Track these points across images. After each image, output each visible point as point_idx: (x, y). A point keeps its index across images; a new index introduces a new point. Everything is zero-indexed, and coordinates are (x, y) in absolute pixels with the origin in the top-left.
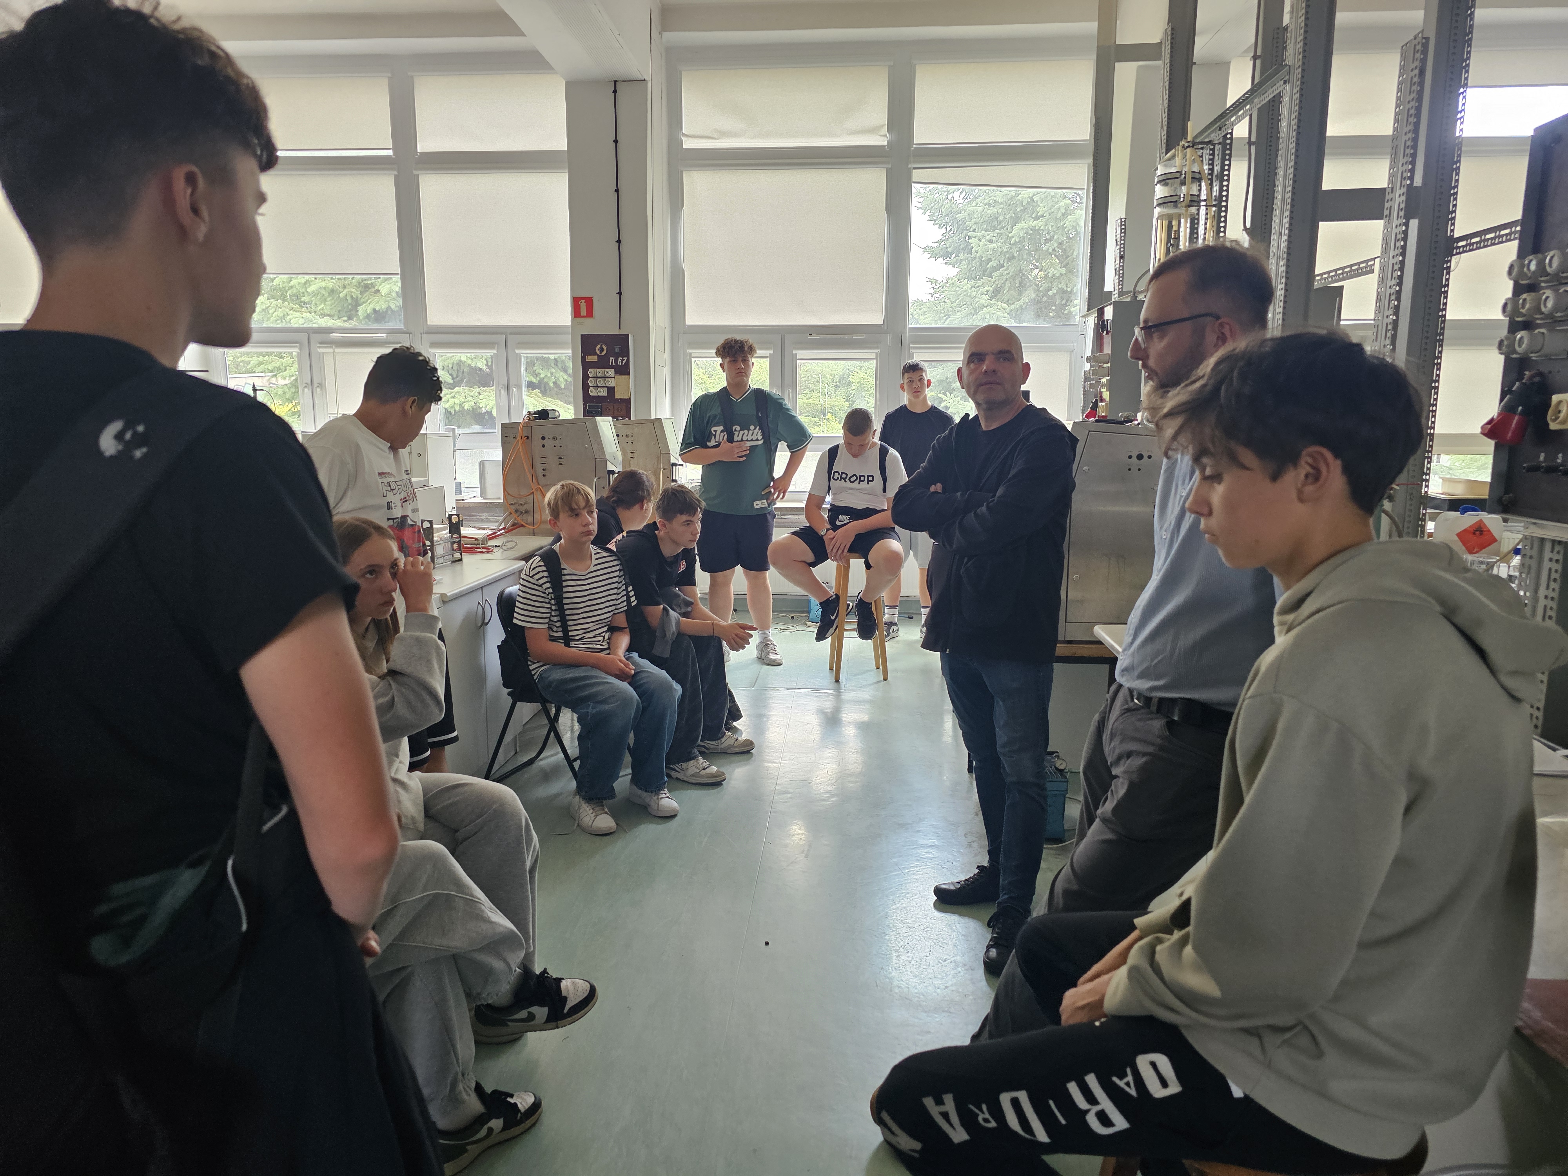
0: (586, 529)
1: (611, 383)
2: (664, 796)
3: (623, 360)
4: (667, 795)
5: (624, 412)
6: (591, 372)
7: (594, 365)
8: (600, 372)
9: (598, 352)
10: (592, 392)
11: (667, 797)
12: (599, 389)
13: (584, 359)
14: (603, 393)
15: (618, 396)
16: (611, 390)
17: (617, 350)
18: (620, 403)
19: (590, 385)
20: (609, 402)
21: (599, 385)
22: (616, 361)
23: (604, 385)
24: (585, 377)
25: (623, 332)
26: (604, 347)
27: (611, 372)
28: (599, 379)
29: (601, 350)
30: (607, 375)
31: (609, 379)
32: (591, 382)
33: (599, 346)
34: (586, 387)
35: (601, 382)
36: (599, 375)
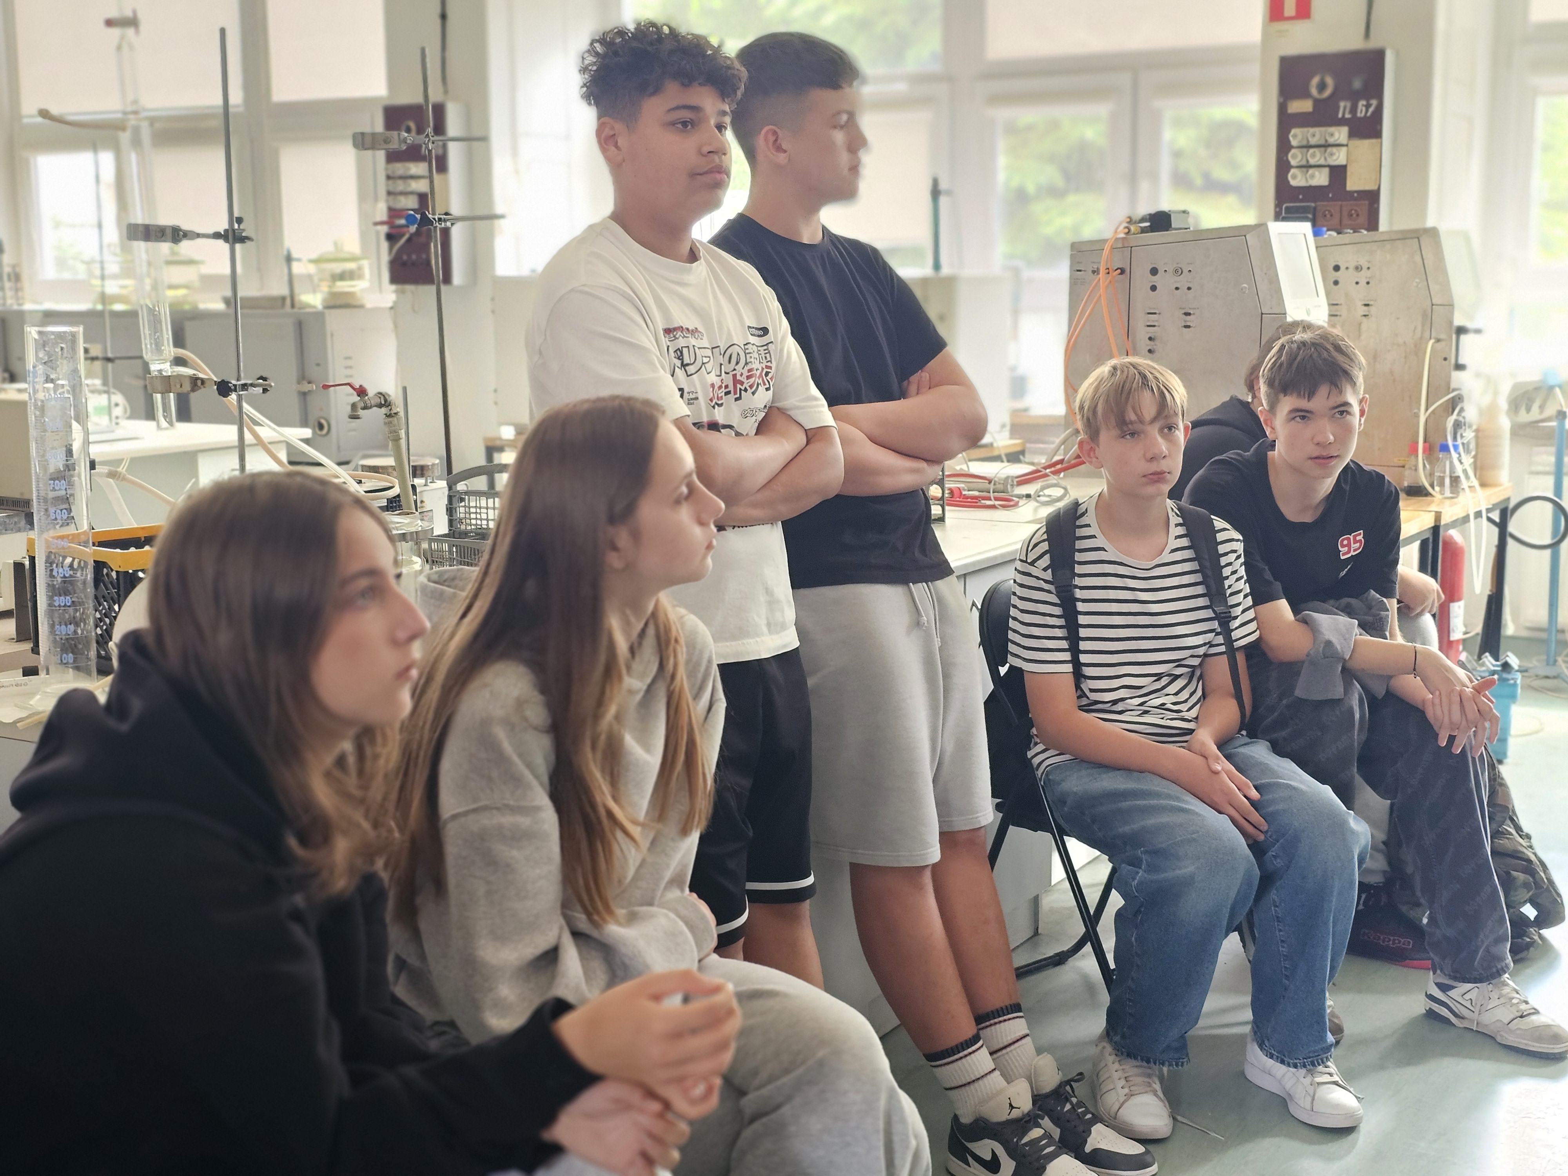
0: (1154, 467)
1: (1339, 157)
2: (1326, 1078)
3: (1368, 106)
4: (1336, 1078)
5: (1363, 219)
6: (1296, 136)
7: (1304, 120)
8: (1315, 134)
9: (1314, 91)
10: (1297, 179)
11: (1336, 1083)
12: (1311, 171)
13: (1282, 109)
14: (1321, 178)
15: (1353, 184)
16: (1338, 173)
17: (1357, 84)
18: (1355, 199)
19: (1293, 163)
20: (1333, 199)
21: (1312, 162)
22: (1354, 110)
23: (1322, 162)
24: (1283, 146)
25: (1374, 44)
26: (1329, 81)
27: (1340, 134)
28: (1311, 151)
29: (1322, 87)
30: (1331, 140)
31: (1334, 150)
32: (1295, 158)
33: (1315, 81)
34: (1283, 167)
35: (1316, 157)
36: (1313, 141)
